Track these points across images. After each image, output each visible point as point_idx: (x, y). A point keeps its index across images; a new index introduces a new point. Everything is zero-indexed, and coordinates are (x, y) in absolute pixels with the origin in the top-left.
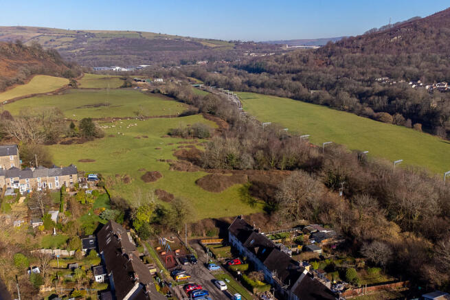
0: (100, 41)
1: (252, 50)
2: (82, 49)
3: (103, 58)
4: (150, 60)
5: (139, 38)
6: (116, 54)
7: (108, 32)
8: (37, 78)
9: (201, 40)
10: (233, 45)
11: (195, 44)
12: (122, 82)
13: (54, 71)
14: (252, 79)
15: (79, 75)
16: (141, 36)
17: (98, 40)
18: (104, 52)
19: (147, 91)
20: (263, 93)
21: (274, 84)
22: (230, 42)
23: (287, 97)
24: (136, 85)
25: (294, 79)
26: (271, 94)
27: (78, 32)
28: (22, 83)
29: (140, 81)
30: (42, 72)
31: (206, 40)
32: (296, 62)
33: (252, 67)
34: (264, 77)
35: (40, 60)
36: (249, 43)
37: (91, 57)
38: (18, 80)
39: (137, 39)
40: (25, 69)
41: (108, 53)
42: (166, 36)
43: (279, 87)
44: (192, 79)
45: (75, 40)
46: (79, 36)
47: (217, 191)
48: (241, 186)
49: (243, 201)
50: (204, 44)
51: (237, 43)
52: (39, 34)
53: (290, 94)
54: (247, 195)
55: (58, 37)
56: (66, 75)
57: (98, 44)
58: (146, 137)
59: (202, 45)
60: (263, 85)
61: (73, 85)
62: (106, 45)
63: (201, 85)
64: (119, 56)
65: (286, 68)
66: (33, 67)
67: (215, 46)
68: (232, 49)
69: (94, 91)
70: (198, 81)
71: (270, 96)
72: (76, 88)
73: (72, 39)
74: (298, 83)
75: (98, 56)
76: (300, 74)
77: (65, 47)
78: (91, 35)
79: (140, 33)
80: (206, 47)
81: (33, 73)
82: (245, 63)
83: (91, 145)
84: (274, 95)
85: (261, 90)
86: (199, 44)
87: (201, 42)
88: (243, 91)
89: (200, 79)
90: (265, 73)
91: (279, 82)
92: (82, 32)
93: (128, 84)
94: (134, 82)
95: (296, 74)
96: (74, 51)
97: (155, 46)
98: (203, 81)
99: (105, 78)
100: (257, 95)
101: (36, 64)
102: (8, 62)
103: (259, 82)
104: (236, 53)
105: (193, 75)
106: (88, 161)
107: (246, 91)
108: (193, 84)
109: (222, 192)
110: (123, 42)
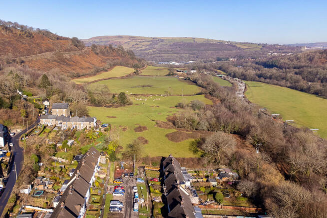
0: (166, 44)
1: (275, 51)
2: (154, 50)
3: (165, 56)
4: (197, 57)
5: (193, 42)
6: (175, 53)
7: (172, 38)
8: (117, 68)
9: (236, 43)
10: (261, 47)
11: (232, 46)
12: (168, 72)
13: (128, 64)
14: (264, 72)
15: (143, 67)
16: (194, 41)
17: (165, 43)
18: (167, 52)
19: (182, 79)
20: (268, 83)
21: (280, 76)
22: (259, 45)
23: (286, 87)
24: (176, 74)
25: (296, 73)
26: (274, 84)
27: (154, 38)
28: (107, 71)
29: (180, 71)
30: (121, 65)
31: (241, 43)
32: (303, 60)
33: (268, 63)
34: (274, 71)
35: (121, 56)
36: (274, 45)
37: (159, 55)
38: (104, 69)
39: (191, 43)
40: (110, 62)
41: (169, 52)
42: (212, 40)
43: (283, 79)
44: (219, 71)
45: (150, 44)
46: (154, 41)
47: (176, 142)
48: (193, 140)
49: (190, 149)
50: (238, 46)
51: (264, 46)
52: (130, 40)
53: (289, 84)
54: (194, 146)
55: (140, 42)
56: (135, 67)
57: (165, 47)
58: (158, 107)
59: (236, 47)
60: (270, 78)
61: (136, 73)
62: (170, 47)
63: (223, 76)
64: (176, 55)
65: (294, 64)
66: (115, 61)
67: (247, 47)
68: (259, 50)
69: (148, 77)
70: (222, 73)
71: (273, 85)
72: (138, 74)
73: (149, 43)
74: (298, 76)
75: (163, 55)
76: (302, 69)
77: (143, 48)
78: (161, 40)
79: (194, 38)
80: (239, 48)
81: (115, 65)
82: (265, 60)
83: (122, 109)
84: (277, 84)
85: (267, 80)
86: (235, 46)
87: (236, 45)
88: (254, 81)
89: (224, 71)
90: (276, 68)
91: (284, 75)
92: (156, 38)
93: (171, 74)
94: (176, 72)
95: (299, 70)
96: (149, 51)
97: (202, 48)
98: (226, 72)
99: (158, 69)
100: (263, 84)
101: (119, 59)
102: (102, 58)
103: (269, 74)
104: (261, 53)
105: (220, 68)
106: (113, 117)
107: (256, 81)
108: (218, 74)
109: (179, 143)
110: (181, 45)
